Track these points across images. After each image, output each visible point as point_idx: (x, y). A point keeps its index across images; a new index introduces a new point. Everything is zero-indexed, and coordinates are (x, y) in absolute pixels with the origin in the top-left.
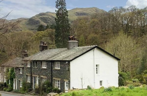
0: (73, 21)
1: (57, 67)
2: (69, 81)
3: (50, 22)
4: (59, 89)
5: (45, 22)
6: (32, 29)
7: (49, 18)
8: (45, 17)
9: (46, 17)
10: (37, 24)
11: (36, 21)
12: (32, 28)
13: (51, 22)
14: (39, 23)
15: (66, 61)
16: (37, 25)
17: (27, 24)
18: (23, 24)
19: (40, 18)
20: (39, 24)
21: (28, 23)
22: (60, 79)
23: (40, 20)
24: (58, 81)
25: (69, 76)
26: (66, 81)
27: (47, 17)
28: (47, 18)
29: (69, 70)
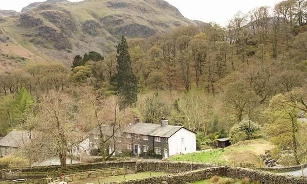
0: (103, 19)
1: (158, 140)
2: (168, 150)
3: (61, 21)
4: (160, 154)
5: (51, 21)
6: (27, 35)
7: (58, 13)
8: (51, 12)
9: (53, 12)
10: (37, 25)
11: (35, 19)
12: (29, 34)
13: (63, 20)
14: (41, 24)
15: (165, 138)
16: (37, 27)
17: (18, 26)
18: (11, 25)
19: (43, 13)
20: (41, 26)
21: (19, 23)
22: (160, 148)
23: (42, 18)
24: (159, 149)
25: (168, 146)
26: (165, 150)
27: (55, 11)
28: (55, 14)
29: (168, 143)
